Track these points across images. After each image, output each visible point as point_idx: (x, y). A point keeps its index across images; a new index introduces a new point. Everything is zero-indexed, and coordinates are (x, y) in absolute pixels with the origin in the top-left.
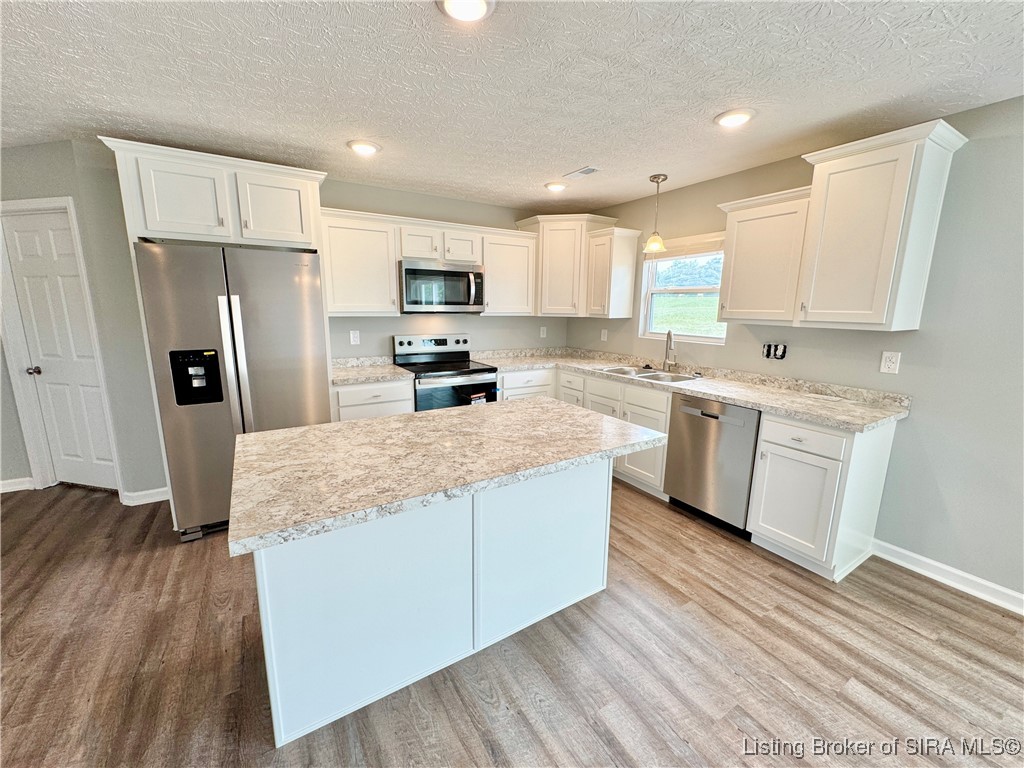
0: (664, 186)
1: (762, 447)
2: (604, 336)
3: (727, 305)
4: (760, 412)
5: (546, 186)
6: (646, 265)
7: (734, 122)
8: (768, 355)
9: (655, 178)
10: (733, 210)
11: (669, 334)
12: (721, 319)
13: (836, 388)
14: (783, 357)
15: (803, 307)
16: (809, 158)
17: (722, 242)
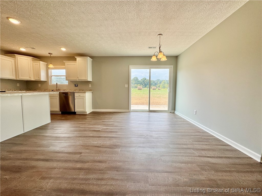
0: (52, 55)
1: (75, 98)
2: (40, 85)
3: (67, 77)
4: (74, 93)
5: (19, 48)
6: (49, 71)
7: (63, 49)
8: (75, 86)
9: (49, 53)
10: (66, 62)
11: (57, 83)
12: (66, 80)
13: (85, 90)
14: (77, 86)
15: (78, 78)
16: (76, 57)
17: (65, 67)
